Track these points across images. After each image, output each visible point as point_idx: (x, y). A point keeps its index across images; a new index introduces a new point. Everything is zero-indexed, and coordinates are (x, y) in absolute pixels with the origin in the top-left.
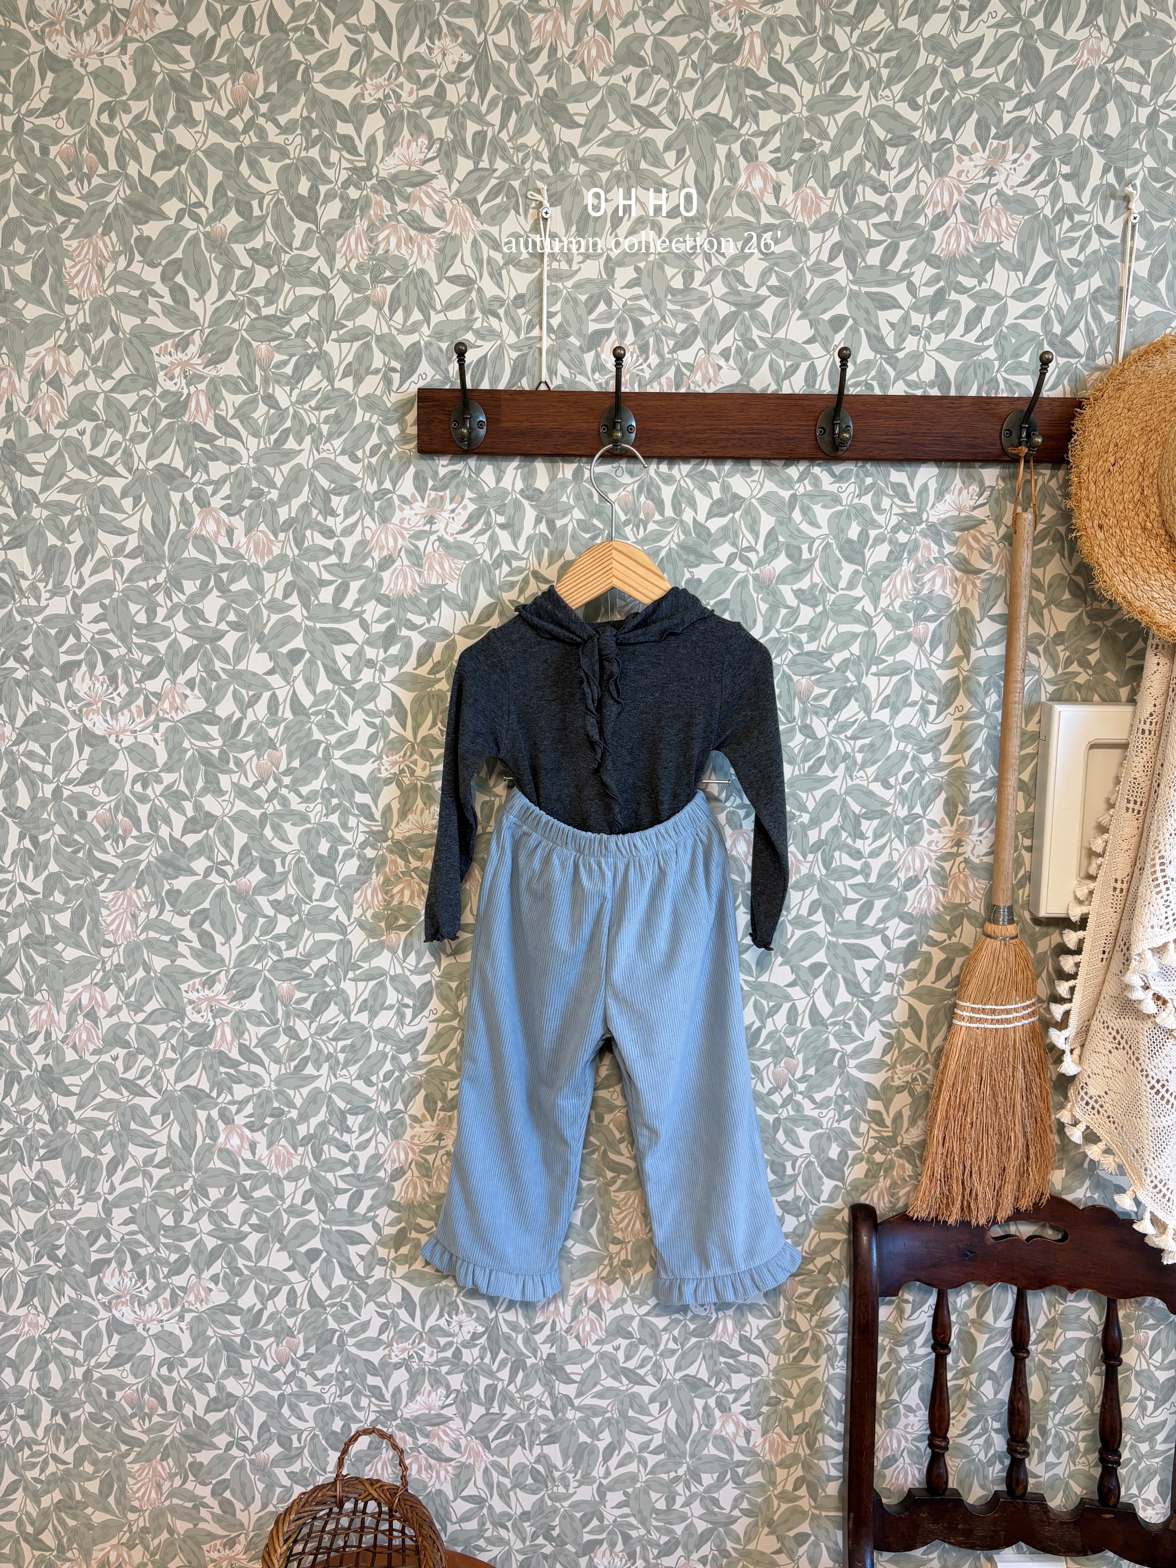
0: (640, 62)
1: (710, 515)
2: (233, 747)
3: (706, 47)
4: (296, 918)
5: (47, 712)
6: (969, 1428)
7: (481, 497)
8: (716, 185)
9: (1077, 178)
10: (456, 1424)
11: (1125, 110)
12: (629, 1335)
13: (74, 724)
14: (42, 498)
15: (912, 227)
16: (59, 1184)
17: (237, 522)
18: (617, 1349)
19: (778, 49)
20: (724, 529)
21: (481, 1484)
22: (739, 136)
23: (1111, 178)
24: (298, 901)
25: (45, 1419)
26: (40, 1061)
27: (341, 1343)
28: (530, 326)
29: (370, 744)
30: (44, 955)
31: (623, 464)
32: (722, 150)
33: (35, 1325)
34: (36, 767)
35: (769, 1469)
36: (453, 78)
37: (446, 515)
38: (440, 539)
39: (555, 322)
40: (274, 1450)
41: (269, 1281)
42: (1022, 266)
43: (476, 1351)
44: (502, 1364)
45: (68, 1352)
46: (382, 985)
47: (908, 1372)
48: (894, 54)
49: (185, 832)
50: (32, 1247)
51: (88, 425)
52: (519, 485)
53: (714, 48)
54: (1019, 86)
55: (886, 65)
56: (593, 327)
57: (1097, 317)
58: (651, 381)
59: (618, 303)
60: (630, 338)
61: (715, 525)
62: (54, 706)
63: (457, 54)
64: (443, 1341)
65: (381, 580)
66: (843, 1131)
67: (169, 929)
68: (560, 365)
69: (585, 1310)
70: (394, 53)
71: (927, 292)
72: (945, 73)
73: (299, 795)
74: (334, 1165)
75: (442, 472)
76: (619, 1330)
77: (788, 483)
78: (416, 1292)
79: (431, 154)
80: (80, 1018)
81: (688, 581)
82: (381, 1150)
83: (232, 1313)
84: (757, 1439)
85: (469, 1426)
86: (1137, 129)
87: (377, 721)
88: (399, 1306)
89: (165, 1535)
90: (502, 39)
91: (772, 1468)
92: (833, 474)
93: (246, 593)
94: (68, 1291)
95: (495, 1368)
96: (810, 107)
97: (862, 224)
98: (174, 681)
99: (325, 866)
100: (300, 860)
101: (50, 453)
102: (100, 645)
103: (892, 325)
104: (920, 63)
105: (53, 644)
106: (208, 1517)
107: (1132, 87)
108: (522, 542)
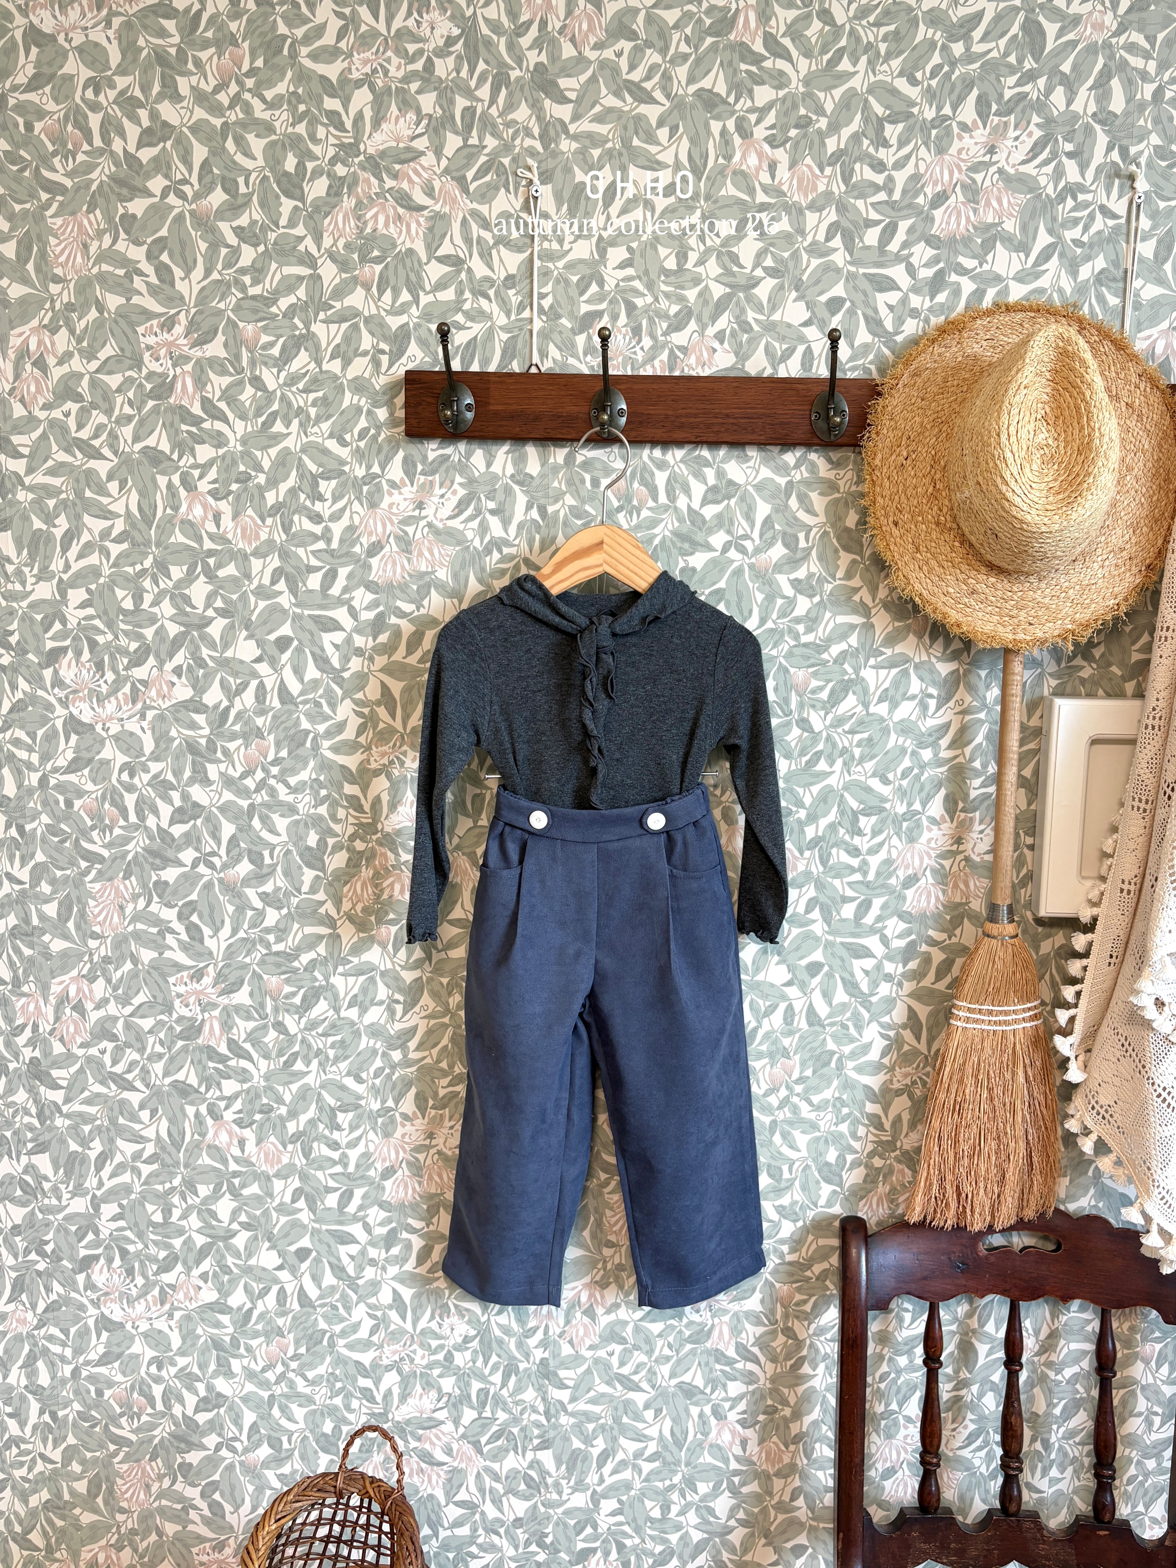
0: (632, 36)
1: (705, 502)
2: (220, 735)
3: (700, 20)
4: (285, 911)
5: (33, 699)
6: (970, 1439)
7: (471, 482)
8: (711, 163)
9: (1080, 156)
10: (449, 1427)
11: (1129, 85)
12: (623, 1341)
13: (60, 711)
14: (27, 481)
15: (910, 206)
16: (46, 1179)
17: (224, 506)
18: (611, 1354)
19: (773, 22)
20: (719, 516)
21: (473, 1489)
22: (733, 112)
23: (1115, 156)
24: (287, 894)
25: (33, 1417)
26: (28, 1053)
27: (332, 1344)
28: (521, 308)
29: (359, 733)
30: (31, 946)
31: (616, 449)
32: (716, 127)
33: (24, 1322)
34: (23, 754)
35: (765, 1478)
36: (441, 53)
37: (436, 500)
38: (430, 525)
39: (546, 303)
40: (264, 1451)
41: (259, 1280)
42: (1024, 248)
43: (468, 1355)
44: (495, 1368)
45: (56, 1349)
46: (372, 980)
47: (908, 1383)
48: (892, 28)
49: (172, 822)
50: (20, 1243)
51: (73, 407)
52: (510, 470)
53: (708, 22)
54: (1020, 61)
55: (884, 40)
56: (585, 308)
57: (1101, 299)
58: (644, 364)
59: (610, 284)
60: (623, 319)
61: (710, 512)
62: (40, 693)
63: (446, 27)
64: (434, 1343)
65: (370, 567)
66: (841, 1135)
67: (157, 921)
68: (551, 346)
69: (578, 1315)
70: (382, 27)
71: (926, 273)
72: (944, 47)
73: (288, 786)
74: (324, 1163)
75: (431, 456)
76: (613, 1335)
77: (784, 470)
78: (407, 1294)
79: (420, 130)
80: (68, 1011)
81: (683, 570)
82: (372, 1148)
83: (222, 1312)
84: (753, 1448)
85: (461, 1430)
86: (1142, 106)
87: (366, 711)
88: (390, 1307)
89: (154, 1537)
90: (491, 12)
91: (768, 1477)
92: (830, 461)
93: (233, 579)
94: (57, 1287)
95: (487, 1371)
96: (807, 82)
97: (860, 204)
98: (161, 669)
99: (314, 858)
100: (288, 852)
101: (35, 435)
102: (86, 631)
103: (891, 308)
104: (919, 37)
105: (39, 629)
106: (197, 1519)
107: (1136, 62)
108: (513, 529)
